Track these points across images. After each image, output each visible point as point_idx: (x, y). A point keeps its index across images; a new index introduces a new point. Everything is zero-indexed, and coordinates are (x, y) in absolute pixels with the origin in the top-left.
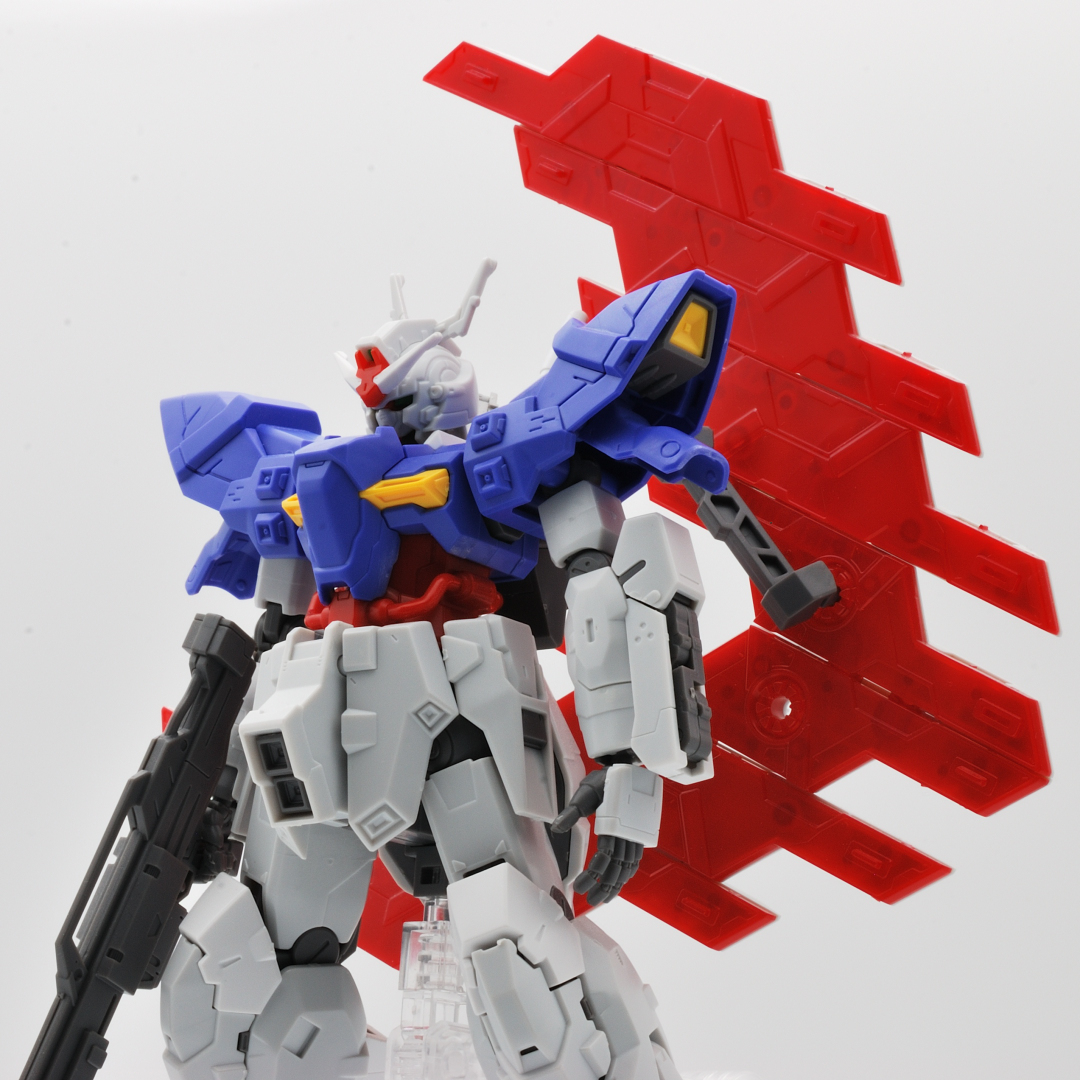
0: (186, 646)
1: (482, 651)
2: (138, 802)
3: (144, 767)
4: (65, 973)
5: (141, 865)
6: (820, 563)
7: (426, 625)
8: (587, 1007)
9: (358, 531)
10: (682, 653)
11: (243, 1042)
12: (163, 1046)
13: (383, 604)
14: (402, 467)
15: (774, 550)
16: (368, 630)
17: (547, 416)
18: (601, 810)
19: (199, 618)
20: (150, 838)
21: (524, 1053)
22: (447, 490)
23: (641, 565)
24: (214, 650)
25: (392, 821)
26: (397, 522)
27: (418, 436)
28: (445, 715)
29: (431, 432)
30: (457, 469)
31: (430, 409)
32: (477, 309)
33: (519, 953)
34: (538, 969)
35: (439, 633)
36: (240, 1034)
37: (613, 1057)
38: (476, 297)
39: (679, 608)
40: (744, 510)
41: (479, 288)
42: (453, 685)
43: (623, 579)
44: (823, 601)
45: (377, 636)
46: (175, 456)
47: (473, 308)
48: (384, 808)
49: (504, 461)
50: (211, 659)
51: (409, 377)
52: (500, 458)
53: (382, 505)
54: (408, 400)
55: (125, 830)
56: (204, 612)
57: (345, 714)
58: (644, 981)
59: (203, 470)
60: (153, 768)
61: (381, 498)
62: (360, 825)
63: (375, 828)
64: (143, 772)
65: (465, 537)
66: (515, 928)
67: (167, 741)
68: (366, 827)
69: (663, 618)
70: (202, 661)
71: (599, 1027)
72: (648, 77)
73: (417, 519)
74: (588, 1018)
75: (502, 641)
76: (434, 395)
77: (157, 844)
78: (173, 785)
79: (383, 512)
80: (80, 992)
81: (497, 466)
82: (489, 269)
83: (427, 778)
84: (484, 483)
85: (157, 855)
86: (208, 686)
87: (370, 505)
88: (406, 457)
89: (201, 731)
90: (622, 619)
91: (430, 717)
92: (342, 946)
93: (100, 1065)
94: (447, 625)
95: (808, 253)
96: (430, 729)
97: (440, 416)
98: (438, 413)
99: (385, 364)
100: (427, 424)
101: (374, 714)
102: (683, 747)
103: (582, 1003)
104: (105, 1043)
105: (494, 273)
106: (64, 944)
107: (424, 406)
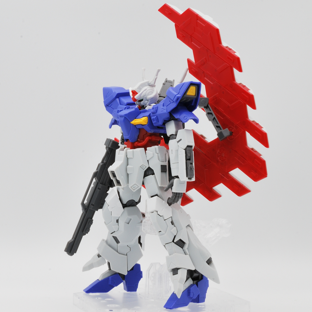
0: (105, 145)
1: (153, 154)
2: (96, 177)
3: (97, 169)
4: (83, 209)
5: (97, 188)
6: (227, 129)
7: (143, 149)
8: (172, 223)
9: (130, 130)
10: (188, 158)
11: (117, 221)
12: (104, 221)
13: (136, 143)
14: (139, 116)
15: (219, 125)
16: (132, 150)
17: (164, 109)
18: (173, 187)
19: (107, 139)
20: (99, 182)
21: (159, 232)
22: (147, 121)
23: (181, 140)
24: (110, 146)
25: (137, 187)
26: (138, 127)
27: (145, 107)
28: (146, 167)
29: (147, 106)
30: (149, 117)
31: (146, 102)
32: (157, 79)
33: (158, 214)
34: (162, 217)
35: (146, 150)
36: (117, 220)
37: (177, 232)
38: (156, 77)
39: (188, 148)
40: (214, 116)
41: (157, 75)
42: (148, 161)
43: (178, 142)
44: (226, 138)
45: (133, 152)
46: (105, 102)
47: (156, 79)
48: (135, 184)
49: (157, 117)
50: (109, 148)
51: (142, 96)
52: (156, 116)
53: (135, 124)
54: (142, 100)
55: (94, 180)
56: (108, 138)
57: (128, 166)
58: (188, 214)
59: (109, 106)
60: (98, 170)
61: (135, 123)
62: (131, 187)
63: (134, 188)
64: (97, 171)
65: (152, 130)
66: (157, 210)
67: (101, 164)
68: (132, 187)
69: (185, 150)
70: (108, 149)
71: (175, 226)
72: (197, 20)
73: (141, 127)
74: (172, 225)
75: (158, 152)
76: (147, 99)
77: (100, 183)
78: (103, 172)
79: (135, 125)
80: (86, 212)
81: (156, 118)
82: (159, 71)
83: (144, 178)
84: (153, 121)
85: (100, 186)
86: (109, 152)
87: (132, 124)
88: (140, 113)
89: (108, 161)
90: (177, 150)
91: (143, 167)
92: (136, 203)
93: (92, 224)
94: (148, 148)
95: (226, 63)
96: (144, 169)
97: (148, 103)
98: (148, 102)
99: (137, 93)
100: (146, 104)
101: (133, 166)
102: (187, 177)
103: (171, 222)
104: (93, 220)
105: (160, 71)
106: (83, 204)
107: (145, 101)
